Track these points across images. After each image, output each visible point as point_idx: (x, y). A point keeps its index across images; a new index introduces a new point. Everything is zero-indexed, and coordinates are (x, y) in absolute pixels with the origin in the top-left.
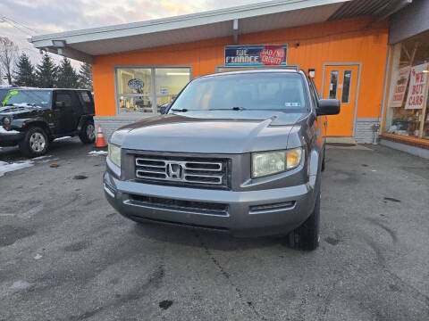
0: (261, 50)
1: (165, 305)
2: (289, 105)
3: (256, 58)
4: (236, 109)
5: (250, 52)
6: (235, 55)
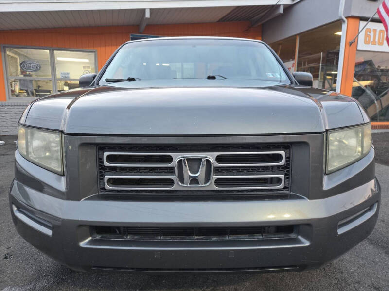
4: (211, 78)
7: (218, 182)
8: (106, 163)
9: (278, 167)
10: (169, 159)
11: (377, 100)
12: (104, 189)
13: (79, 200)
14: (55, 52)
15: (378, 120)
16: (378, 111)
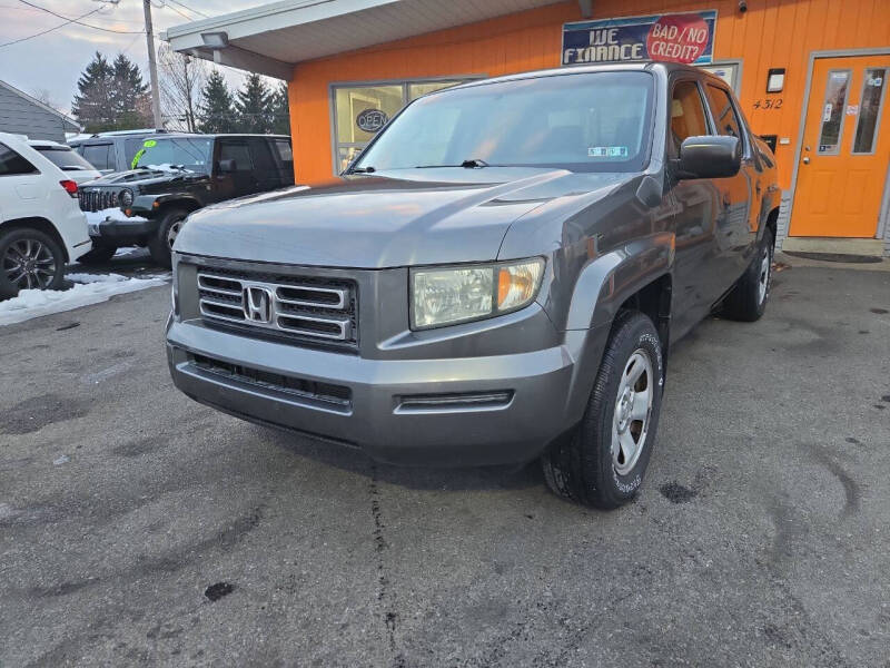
0: (649, 29)
1: (217, 592)
2: (598, 152)
3: (635, 48)
4: (470, 165)
5: (623, 35)
6: (585, 44)
7: (282, 322)
8: (200, 286)
10: (238, 287)
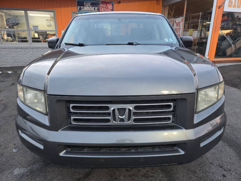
0: (99, 4)
2: (167, 40)
3: (96, 8)
5: (93, 5)
6: (83, 5)
7: (135, 120)
8: (72, 110)
9: (169, 111)
10: (108, 108)
11: (233, 44)
12: (71, 123)
13: (57, 130)
14: (28, 11)
15: (233, 57)
16: (233, 51)
